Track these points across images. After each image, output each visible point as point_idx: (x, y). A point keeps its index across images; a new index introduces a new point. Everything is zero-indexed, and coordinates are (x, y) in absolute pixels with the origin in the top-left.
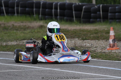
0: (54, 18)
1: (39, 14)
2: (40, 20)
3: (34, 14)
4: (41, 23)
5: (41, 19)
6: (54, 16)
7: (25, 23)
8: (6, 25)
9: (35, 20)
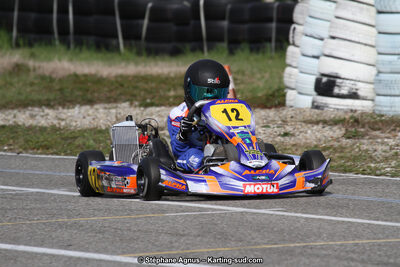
0: (57, 42)
1: (12, 30)
2: (12, 47)
4: (16, 57)
5: (18, 45)
6: (56, 35)
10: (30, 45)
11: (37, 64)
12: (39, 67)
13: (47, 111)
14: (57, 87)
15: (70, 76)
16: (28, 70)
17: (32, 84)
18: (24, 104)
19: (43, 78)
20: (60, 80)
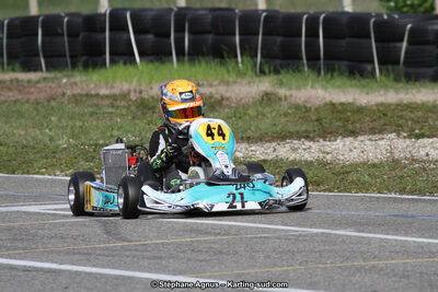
0: (306, 69)
1: (256, 56)
2: (257, 75)
3: (236, 56)
4: (265, 85)
5: (262, 72)
6: (305, 61)
7: (211, 85)
8: (145, 95)
9: (241, 74)
10: (277, 72)
11: (288, 93)
12: (291, 96)
13: (308, 144)
14: (314, 118)
15: (326, 104)
16: (280, 99)
17: (286, 115)
18: (282, 137)
19: (297, 107)
20: (316, 109)
